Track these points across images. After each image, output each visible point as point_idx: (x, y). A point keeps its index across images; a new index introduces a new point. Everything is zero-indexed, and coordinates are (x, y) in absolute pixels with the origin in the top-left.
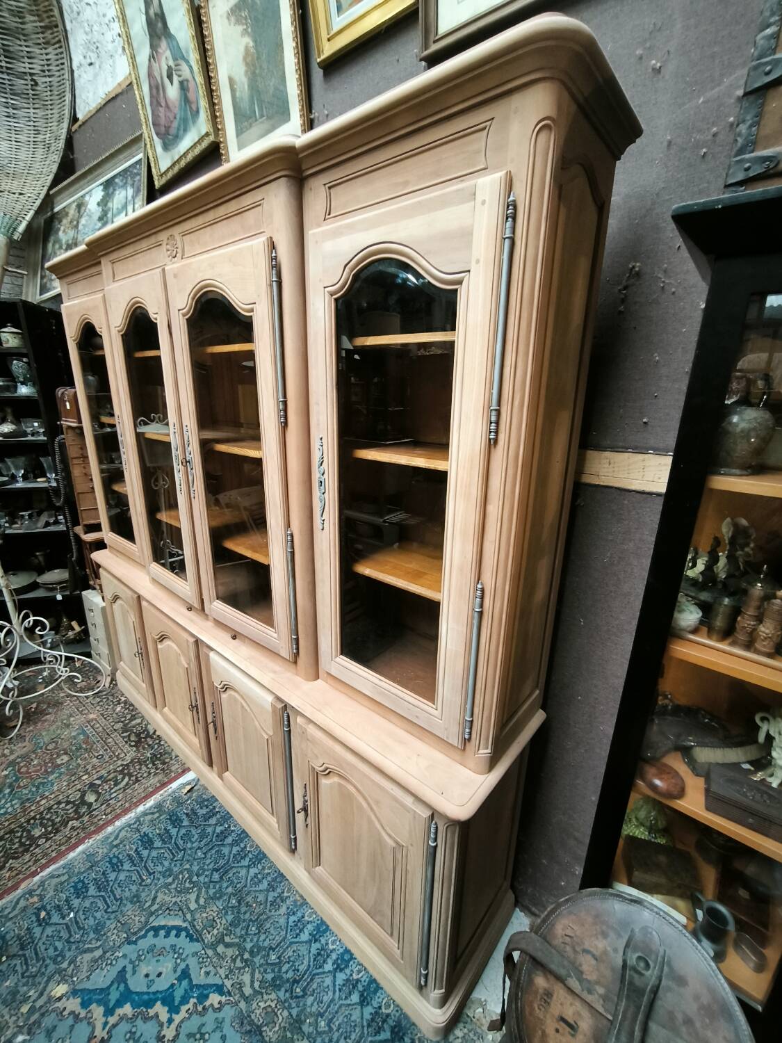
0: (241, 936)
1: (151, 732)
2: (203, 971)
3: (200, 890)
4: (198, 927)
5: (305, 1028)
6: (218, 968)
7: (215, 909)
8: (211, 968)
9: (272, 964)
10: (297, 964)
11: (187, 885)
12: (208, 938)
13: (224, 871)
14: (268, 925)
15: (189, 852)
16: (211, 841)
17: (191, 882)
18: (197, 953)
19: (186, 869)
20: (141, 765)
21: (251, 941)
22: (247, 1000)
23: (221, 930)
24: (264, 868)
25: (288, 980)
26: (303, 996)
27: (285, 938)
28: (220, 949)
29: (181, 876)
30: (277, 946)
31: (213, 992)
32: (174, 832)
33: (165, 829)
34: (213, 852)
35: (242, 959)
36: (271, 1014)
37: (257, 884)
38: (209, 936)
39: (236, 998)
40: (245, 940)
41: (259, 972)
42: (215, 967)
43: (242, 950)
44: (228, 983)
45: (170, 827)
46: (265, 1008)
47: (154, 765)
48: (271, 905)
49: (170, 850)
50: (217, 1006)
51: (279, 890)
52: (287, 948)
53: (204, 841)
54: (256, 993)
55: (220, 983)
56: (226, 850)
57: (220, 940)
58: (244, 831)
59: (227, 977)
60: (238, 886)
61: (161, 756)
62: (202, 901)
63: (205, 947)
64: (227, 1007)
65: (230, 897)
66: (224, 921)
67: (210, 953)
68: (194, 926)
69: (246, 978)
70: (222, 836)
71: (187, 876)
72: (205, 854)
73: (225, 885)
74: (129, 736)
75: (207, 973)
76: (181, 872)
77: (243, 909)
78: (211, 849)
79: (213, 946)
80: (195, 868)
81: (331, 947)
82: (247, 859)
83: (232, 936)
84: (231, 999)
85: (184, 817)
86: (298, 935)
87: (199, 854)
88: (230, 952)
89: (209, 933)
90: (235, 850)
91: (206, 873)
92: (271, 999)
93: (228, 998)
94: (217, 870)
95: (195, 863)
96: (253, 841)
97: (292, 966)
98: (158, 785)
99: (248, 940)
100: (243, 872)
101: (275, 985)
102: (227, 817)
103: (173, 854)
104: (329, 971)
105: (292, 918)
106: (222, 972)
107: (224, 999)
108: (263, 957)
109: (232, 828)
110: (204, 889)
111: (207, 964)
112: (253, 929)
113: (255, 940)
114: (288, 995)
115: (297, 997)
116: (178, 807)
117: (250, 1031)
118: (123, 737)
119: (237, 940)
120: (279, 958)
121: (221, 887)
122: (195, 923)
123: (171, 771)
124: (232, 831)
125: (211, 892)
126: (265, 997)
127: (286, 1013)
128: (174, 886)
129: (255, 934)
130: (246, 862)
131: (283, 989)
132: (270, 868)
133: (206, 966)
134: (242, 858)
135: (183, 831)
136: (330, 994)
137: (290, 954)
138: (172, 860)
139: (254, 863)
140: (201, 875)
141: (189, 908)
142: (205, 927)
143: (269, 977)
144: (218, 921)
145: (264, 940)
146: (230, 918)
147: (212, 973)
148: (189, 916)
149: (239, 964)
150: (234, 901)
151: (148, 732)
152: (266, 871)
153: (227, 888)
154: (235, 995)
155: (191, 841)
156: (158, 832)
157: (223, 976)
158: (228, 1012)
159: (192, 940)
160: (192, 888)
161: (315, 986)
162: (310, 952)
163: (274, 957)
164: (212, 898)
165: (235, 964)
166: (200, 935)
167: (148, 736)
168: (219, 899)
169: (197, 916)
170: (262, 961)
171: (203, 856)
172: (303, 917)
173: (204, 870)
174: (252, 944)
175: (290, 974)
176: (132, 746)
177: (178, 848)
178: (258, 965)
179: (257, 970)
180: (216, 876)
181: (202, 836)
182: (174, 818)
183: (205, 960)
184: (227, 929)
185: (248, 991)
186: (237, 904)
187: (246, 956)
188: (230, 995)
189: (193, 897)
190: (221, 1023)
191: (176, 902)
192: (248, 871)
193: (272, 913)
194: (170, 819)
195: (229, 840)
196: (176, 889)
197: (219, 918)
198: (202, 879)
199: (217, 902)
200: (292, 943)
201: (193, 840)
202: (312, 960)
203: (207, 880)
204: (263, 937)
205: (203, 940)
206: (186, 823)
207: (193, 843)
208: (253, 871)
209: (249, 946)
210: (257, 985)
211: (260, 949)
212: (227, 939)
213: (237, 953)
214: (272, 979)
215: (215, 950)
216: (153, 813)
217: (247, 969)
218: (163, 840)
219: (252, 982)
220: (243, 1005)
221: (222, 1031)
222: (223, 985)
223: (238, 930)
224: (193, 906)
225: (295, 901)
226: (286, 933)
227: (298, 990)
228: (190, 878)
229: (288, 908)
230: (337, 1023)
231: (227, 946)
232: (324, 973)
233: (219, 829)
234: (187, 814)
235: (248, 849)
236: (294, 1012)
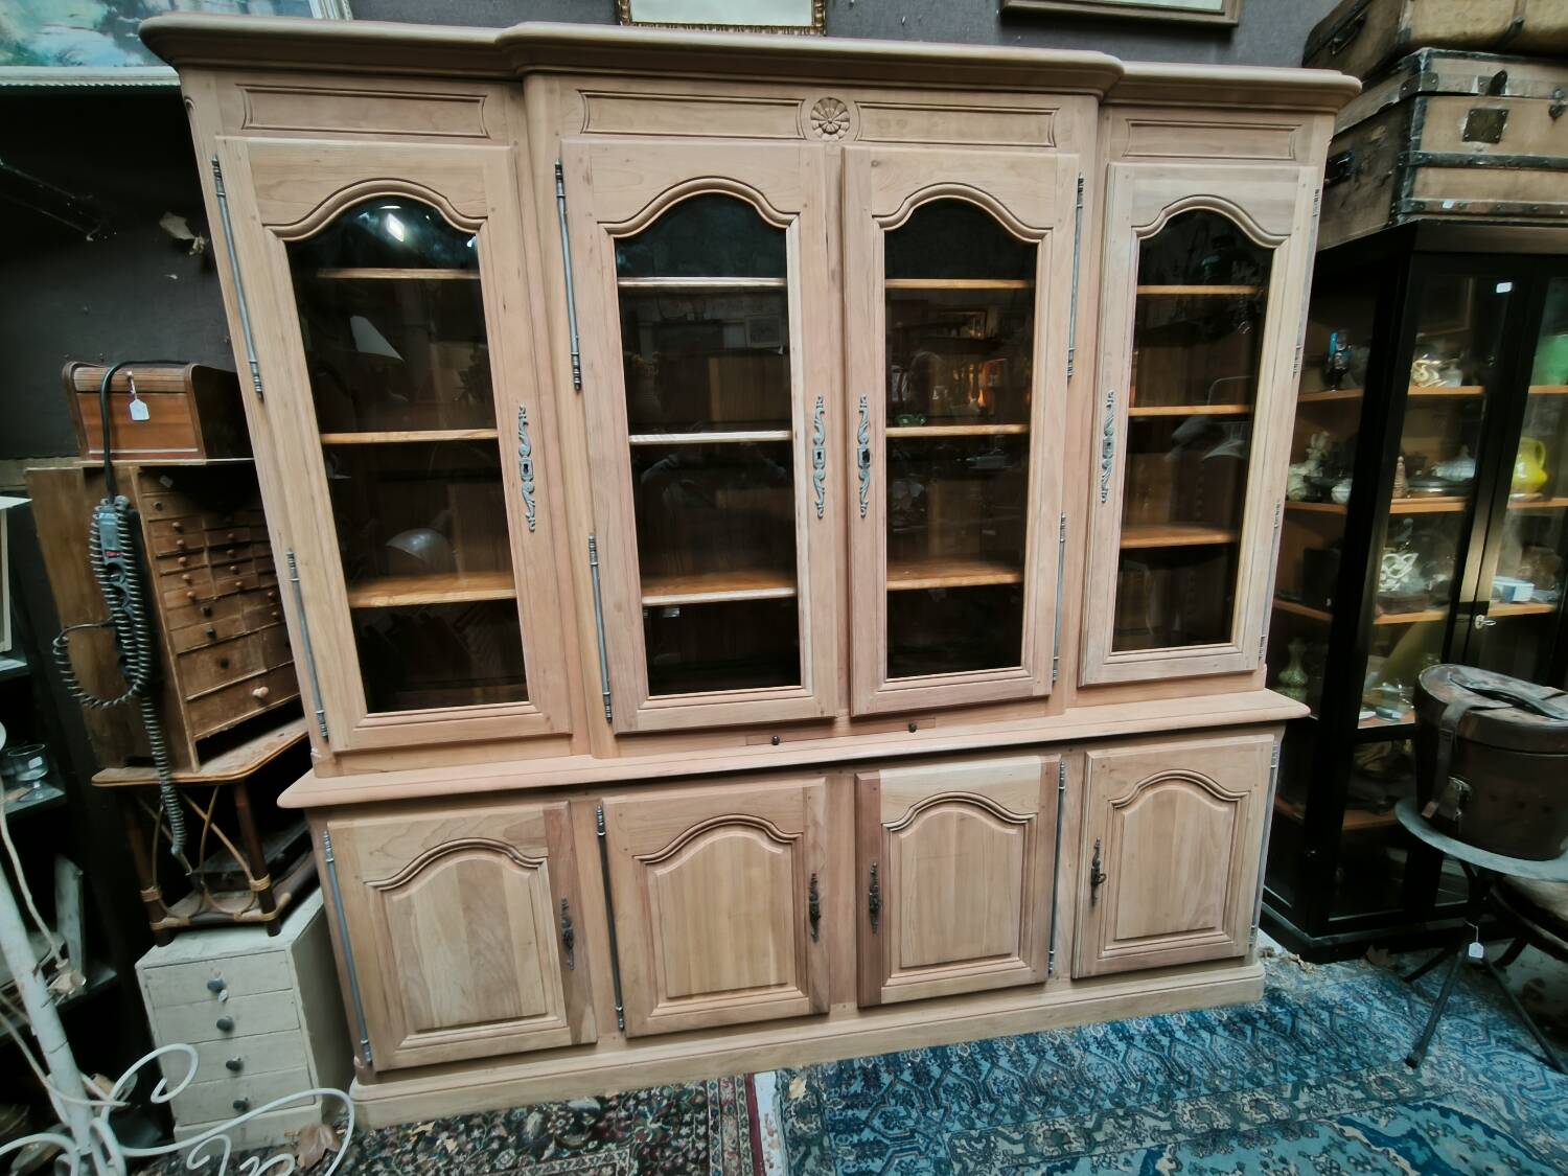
0: (1092, 1108)
1: (596, 1105)
2: (1122, 1168)
3: (997, 1133)
4: (1055, 1154)
5: (1224, 1088)
6: (1125, 1148)
7: (1036, 1124)
8: (1122, 1157)
9: (1141, 1090)
10: (1150, 1067)
11: (980, 1146)
12: (1077, 1146)
13: (981, 1092)
14: (1090, 1075)
15: (922, 1126)
16: (921, 1093)
17: (978, 1140)
18: (1094, 1167)
19: (951, 1139)
20: (669, 1145)
21: (1103, 1100)
22: (1176, 1129)
23: (1072, 1127)
24: (1007, 1050)
25: (1166, 1082)
26: (1190, 1076)
27: (1114, 1065)
28: (1099, 1137)
29: (959, 1151)
30: (1121, 1077)
31: (1154, 1163)
32: (867, 1135)
33: (854, 1146)
34: (943, 1096)
35: (1122, 1118)
36: (1199, 1113)
37: (1025, 1065)
38: (1075, 1144)
39: (1170, 1140)
40: (1099, 1107)
41: (1146, 1105)
42: (1122, 1151)
43: (1111, 1114)
44: (1149, 1143)
45: (855, 1139)
46: (1191, 1116)
47: (689, 1124)
48: (1063, 1062)
49: (902, 1151)
50: (1173, 1166)
51: (1048, 1047)
52: (1127, 1068)
53: (916, 1101)
54: (1171, 1118)
55: (1145, 1152)
56: (950, 1080)
57: (1087, 1135)
58: (933, 1050)
59: (1139, 1142)
60: (1017, 1085)
61: (678, 1106)
62: (1016, 1136)
63: (1089, 1152)
64: (1179, 1155)
65: (1029, 1102)
66: (1062, 1120)
67: (1099, 1150)
68: (1052, 1157)
69: (1149, 1122)
70: (921, 1074)
71: (964, 1142)
72: (939, 1106)
73: (1006, 1100)
74: (561, 1145)
75: (1127, 1163)
76: (953, 1148)
77: (1055, 1092)
78: (936, 1097)
79: (1091, 1144)
80: (957, 1127)
81: (1143, 1029)
82: (982, 1062)
83: (1087, 1118)
84: (1169, 1146)
85: (850, 1112)
86: (1116, 1052)
87: (936, 1114)
88: (1109, 1126)
89: (1071, 1143)
90: (956, 1069)
91: (974, 1114)
92: (1183, 1108)
93: (1167, 1150)
94: (978, 1101)
95: (948, 1124)
96: (957, 1045)
97: (1151, 1072)
98: (746, 1131)
99: (1100, 1103)
100: (998, 1073)
101: (1167, 1098)
102: (893, 1061)
103: (911, 1149)
104: (1171, 1042)
105: (1093, 1048)
106: (1131, 1145)
107: (1167, 1155)
108: (1129, 1097)
109: (918, 1060)
110: (1000, 1128)
111: (1113, 1159)
112: (1087, 1092)
113: (1103, 1095)
114: (1183, 1090)
115: (1189, 1081)
116: (822, 1114)
117: (1214, 1141)
118: (555, 1156)
119: (1095, 1115)
120: (1136, 1080)
121: (1007, 1107)
122: (1049, 1154)
123: (733, 1102)
124: (923, 1061)
125: (1008, 1119)
126: (1179, 1111)
127: (1203, 1099)
128: (971, 1165)
129: (1096, 1092)
130: (985, 1066)
131: (1175, 1091)
132: (1010, 1044)
133: (1116, 1161)
134: (976, 1067)
135: (877, 1123)
136: (1194, 1052)
137: (1136, 1068)
138: (921, 1153)
139: (991, 1057)
140: (974, 1124)
141: (1021, 1156)
142: (1060, 1145)
143: (1156, 1098)
144: (1057, 1126)
145: (1108, 1086)
146: (1059, 1111)
147: (1129, 1157)
148: (1032, 1160)
149: (1128, 1124)
150: (1038, 1099)
151: (592, 1112)
152: (1012, 1049)
153: (1012, 1099)
154: (1166, 1141)
155: (903, 1118)
156: (851, 1158)
157: (1138, 1146)
158: (1186, 1156)
159: (1072, 1167)
160: (988, 1141)
161: (1181, 1061)
162: (1141, 1049)
163: (1133, 1086)
164: (1019, 1123)
165: (1125, 1127)
166: (1069, 1154)
167: (598, 1115)
168: (1024, 1114)
169: (1038, 1149)
170: (1133, 1098)
171: (942, 1111)
172: (1096, 1038)
173: (968, 1117)
174: (1108, 1101)
175: (1161, 1078)
176: (596, 1150)
177: (905, 1138)
178: (1136, 1104)
179: (1143, 1107)
180: (986, 1106)
181: (907, 1102)
182: (841, 1127)
183: (1107, 1160)
184: (1075, 1120)
185: (1165, 1126)
186: (1043, 1098)
187: (1120, 1112)
188: (1166, 1146)
189: (1003, 1145)
190: (1196, 1168)
191: (1001, 1170)
192: (1000, 1068)
193: (1076, 1064)
194: (838, 1133)
195: (936, 1071)
196: (977, 1163)
197: (1053, 1125)
198: (979, 1124)
199: (1029, 1118)
200: (1123, 1061)
201: (903, 1113)
202: (1152, 1050)
203: (985, 1119)
204: (1103, 1086)
205: (1078, 1153)
206: (863, 1114)
207: (909, 1116)
208: (1004, 1062)
209: (1108, 1105)
210: (1161, 1114)
211: (1117, 1094)
212: (1089, 1125)
213: (1112, 1120)
214: (1160, 1096)
215: (1097, 1144)
216: (806, 1155)
217: (1137, 1117)
218: (875, 1155)
219: (1156, 1117)
220: (1181, 1137)
221: (1206, 1171)
222: (1149, 1151)
223: (1081, 1109)
224: (1019, 1149)
225: (1072, 1036)
226: (1109, 1061)
227: (1181, 1078)
228: (969, 1139)
229: (1077, 1047)
230: (1227, 1060)
231: (1098, 1127)
232: (1170, 1048)
233: (907, 1076)
234: (847, 1107)
235: (965, 1055)
236: (1204, 1091)
